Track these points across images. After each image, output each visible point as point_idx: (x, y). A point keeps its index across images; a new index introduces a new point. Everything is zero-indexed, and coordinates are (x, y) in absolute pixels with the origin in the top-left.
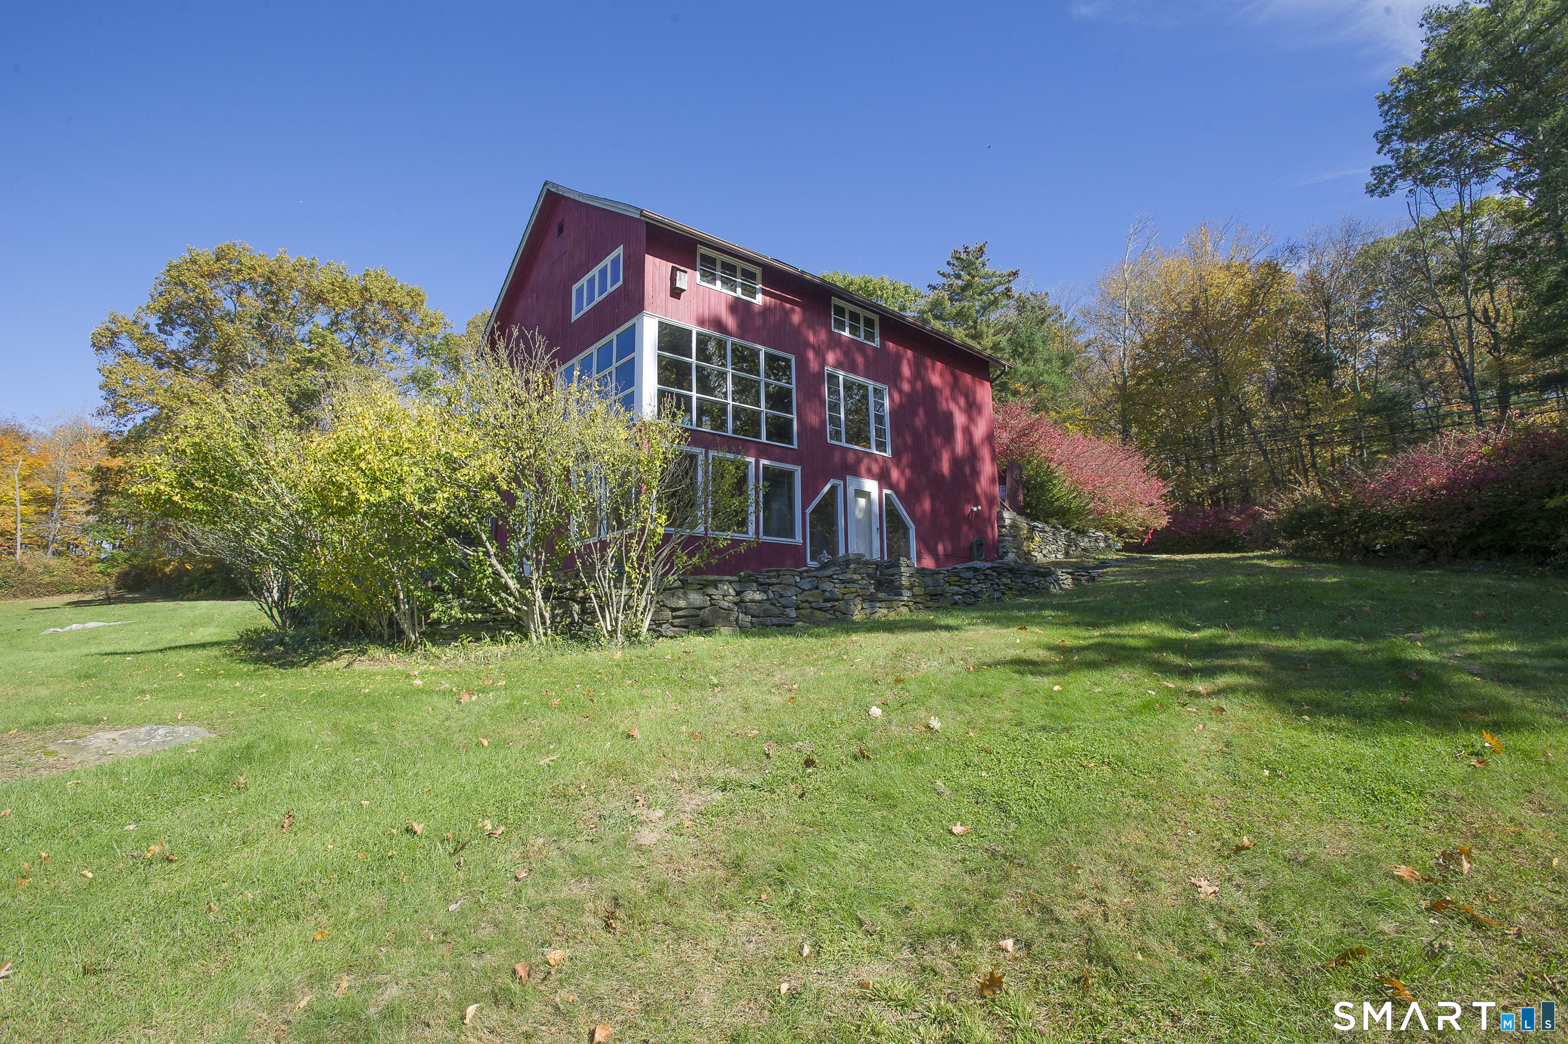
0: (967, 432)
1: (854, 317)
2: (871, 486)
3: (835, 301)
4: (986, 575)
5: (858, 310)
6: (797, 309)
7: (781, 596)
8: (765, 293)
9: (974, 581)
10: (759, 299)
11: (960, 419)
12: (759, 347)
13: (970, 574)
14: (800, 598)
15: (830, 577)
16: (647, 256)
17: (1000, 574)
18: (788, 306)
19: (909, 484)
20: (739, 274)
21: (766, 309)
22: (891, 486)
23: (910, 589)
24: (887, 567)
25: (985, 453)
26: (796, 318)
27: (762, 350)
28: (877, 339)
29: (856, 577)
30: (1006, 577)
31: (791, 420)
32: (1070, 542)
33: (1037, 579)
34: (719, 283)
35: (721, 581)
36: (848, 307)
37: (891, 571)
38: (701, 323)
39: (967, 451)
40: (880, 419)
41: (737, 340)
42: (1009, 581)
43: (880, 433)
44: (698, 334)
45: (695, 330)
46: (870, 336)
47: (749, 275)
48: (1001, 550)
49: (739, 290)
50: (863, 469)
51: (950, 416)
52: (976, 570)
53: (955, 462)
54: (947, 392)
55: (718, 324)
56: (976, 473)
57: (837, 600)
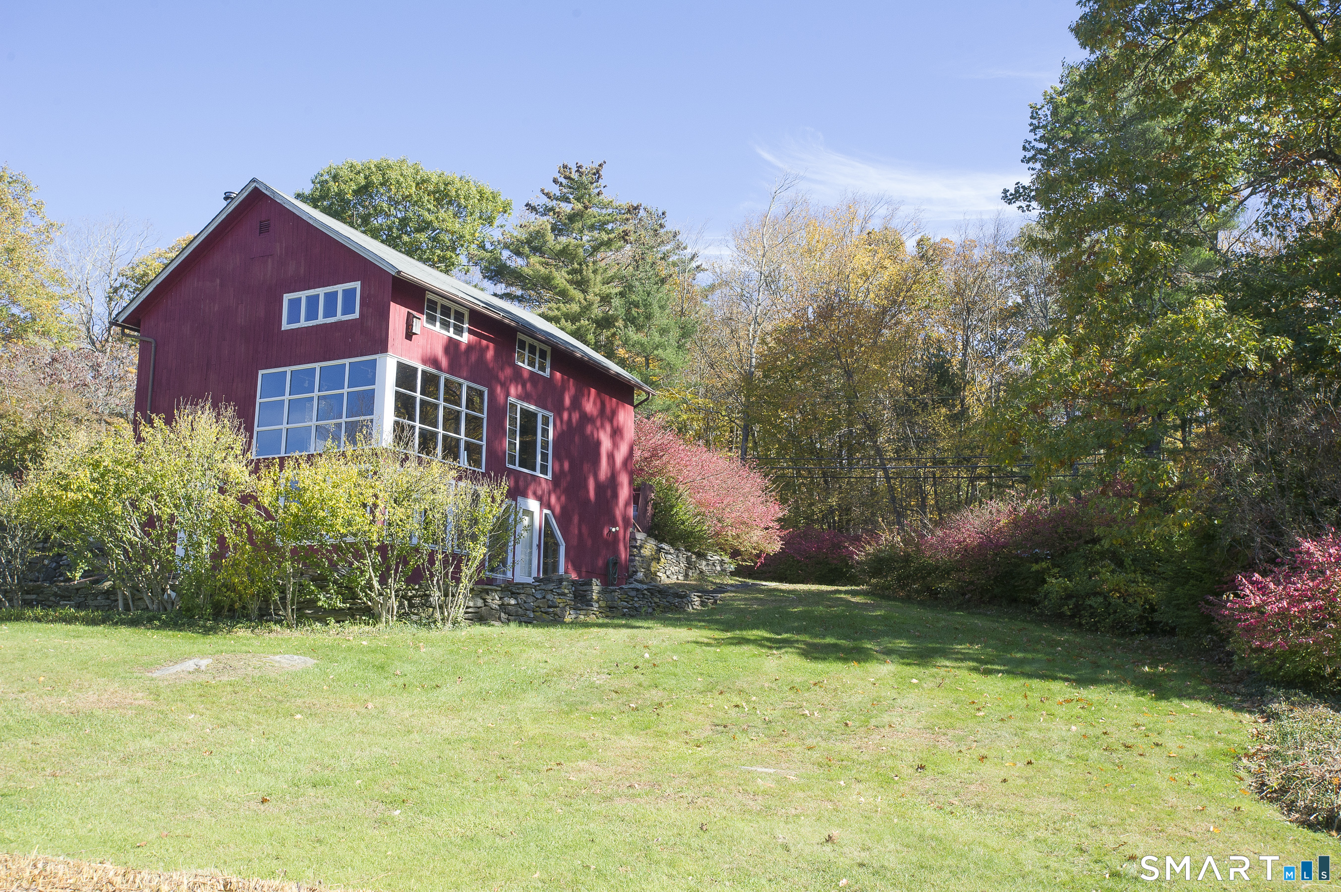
0: (611, 457)
1: (532, 350)
2: (533, 505)
3: (520, 336)
4: (644, 594)
5: (536, 343)
6: (491, 345)
7: (525, 602)
8: (470, 332)
9: (636, 599)
10: (465, 338)
11: (606, 444)
12: (461, 381)
13: (634, 593)
14: (535, 604)
15: (552, 590)
16: (392, 304)
17: (652, 594)
18: (484, 342)
19: (564, 505)
20: (452, 316)
21: (470, 347)
22: (549, 507)
23: (597, 602)
24: (581, 585)
25: (624, 479)
26: (490, 354)
27: (465, 384)
28: (548, 370)
29: (566, 591)
30: (656, 596)
31: (481, 446)
32: (690, 565)
33: (677, 600)
34: (438, 324)
35: (492, 590)
36: (528, 340)
37: (584, 588)
38: (424, 362)
39: (609, 475)
40: (545, 445)
41: (448, 376)
42: (657, 600)
43: (545, 457)
44: (423, 372)
45: (420, 367)
46: (542, 368)
47: (459, 317)
48: (631, 569)
49: (452, 329)
50: (530, 493)
51: (598, 444)
52: (637, 590)
53: (599, 487)
54: (597, 419)
55: (435, 363)
56: (615, 496)
57: (556, 607)
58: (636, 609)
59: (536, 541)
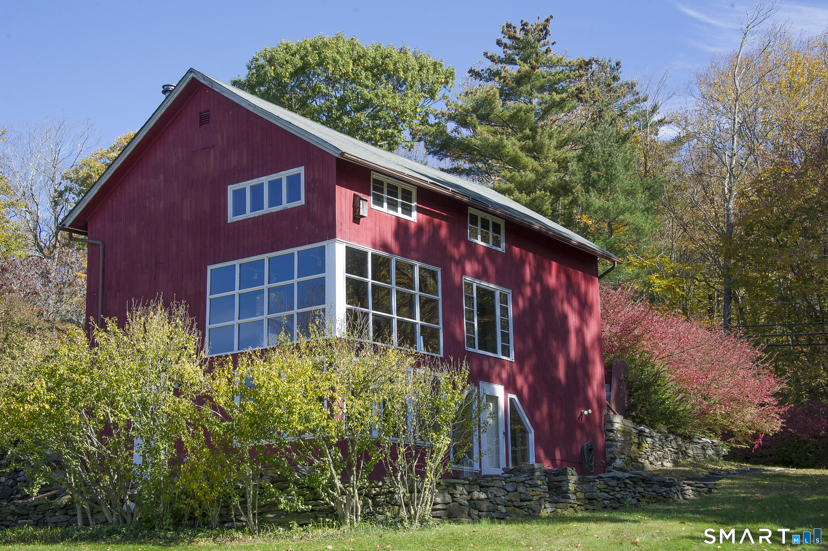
0: (580, 332)
1: (485, 224)
2: (499, 390)
3: (471, 211)
4: (626, 484)
5: (488, 217)
6: (444, 223)
7: (496, 496)
8: (419, 210)
9: (617, 489)
10: (414, 217)
11: (573, 320)
12: (415, 262)
13: (614, 483)
14: (507, 498)
15: (523, 482)
16: (338, 188)
17: (635, 483)
18: (436, 221)
19: (531, 388)
20: (400, 195)
21: (420, 228)
22: (515, 391)
23: (575, 494)
24: (555, 475)
25: (596, 357)
26: (444, 232)
27: (417, 265)
28: (503, 245)
29: (539, 482)
30: (640, 486)
31: (438, 330)
33: (664, 489)
34: (385, 204)
35: (458, 483)
36: (480, 215)
37: (559, 478)
38: (374, 246)
39: (580, 352)
40: (505, 325)
41: (399, 258)
42: (641, 490)
43: (505, 337)
44: (373, 255)
45: (370, 251)
46: (497, 243)
47: (407, 196)
48: (609, 456)
49: (400, 209)
50: (494, 377)
51: (564, 318)
52: (618, 479)
53: (570, 365)
54: (562, 293)
55: (385, 247)
56: (588, 377)
57: (530, 500)
58: (618, 500)
59: (502, 429)
